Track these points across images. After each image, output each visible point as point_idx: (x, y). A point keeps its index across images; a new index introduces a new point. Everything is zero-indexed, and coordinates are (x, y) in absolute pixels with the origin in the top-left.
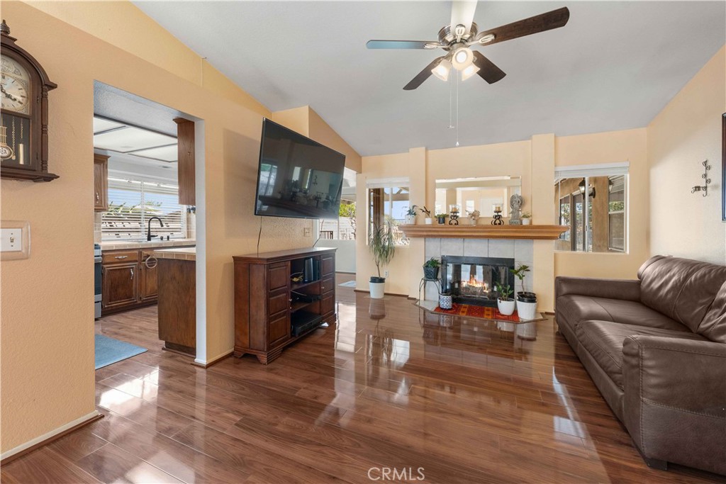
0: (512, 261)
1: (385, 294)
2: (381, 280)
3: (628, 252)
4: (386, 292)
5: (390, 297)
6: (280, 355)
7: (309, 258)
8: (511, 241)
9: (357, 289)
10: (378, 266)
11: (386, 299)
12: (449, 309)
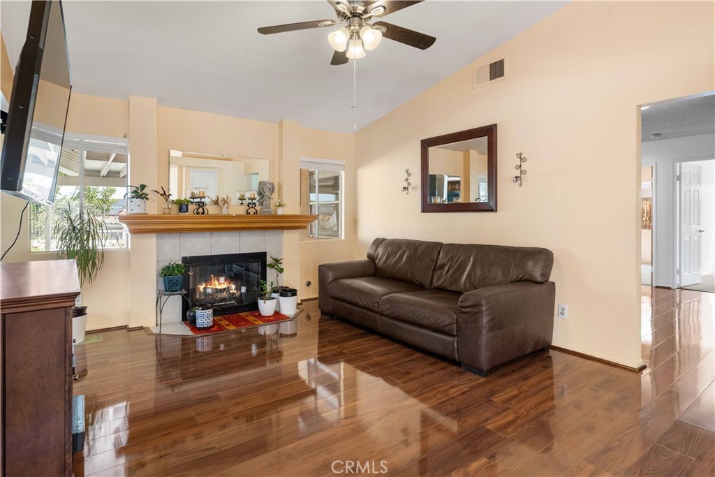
0: (265, 254)
3: (343, 237)
8: (263, 232)
12: (211, 327)
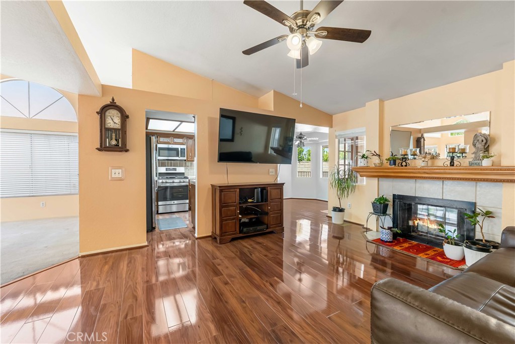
1: (345, 221)
2: (341, 210)
4: (345, 219)
5: (349, 224)
6: (230, 241)
7: (256, 188)
9: (328, 215)
10: (339, 199)
11: (344, 225)
